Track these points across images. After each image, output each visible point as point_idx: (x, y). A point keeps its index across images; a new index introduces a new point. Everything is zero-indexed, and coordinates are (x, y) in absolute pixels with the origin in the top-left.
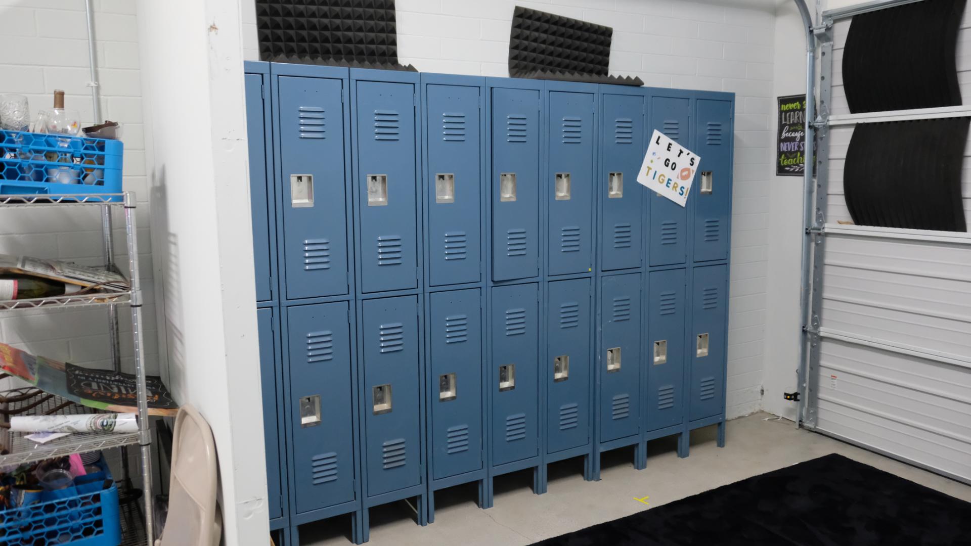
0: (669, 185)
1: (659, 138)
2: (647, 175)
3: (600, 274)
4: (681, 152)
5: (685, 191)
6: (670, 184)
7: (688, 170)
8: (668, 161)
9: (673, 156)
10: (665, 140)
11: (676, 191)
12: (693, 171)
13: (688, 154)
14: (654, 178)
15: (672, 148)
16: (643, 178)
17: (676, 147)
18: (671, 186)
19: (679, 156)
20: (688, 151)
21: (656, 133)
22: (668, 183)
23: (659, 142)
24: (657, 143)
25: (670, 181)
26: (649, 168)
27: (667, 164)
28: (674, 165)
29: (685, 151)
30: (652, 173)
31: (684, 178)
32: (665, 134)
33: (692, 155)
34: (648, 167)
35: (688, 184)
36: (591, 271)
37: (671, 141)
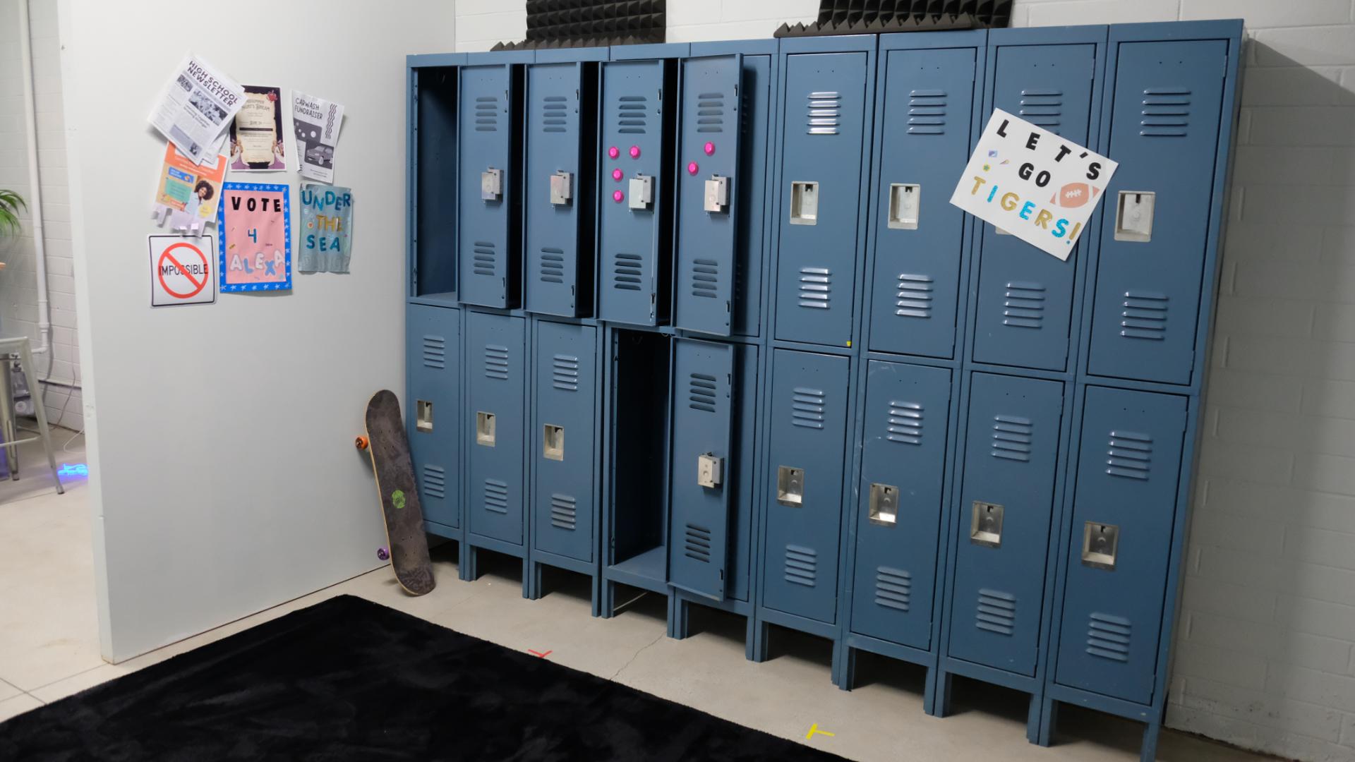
0: (1026, 214)
1: (1006, 123)
2: (974, 192)
3: (865, 354)
4: (1065, 151)
5: (1069, 229)
6: (1030, 212)
7: (1084, 188)
8: (1027, 169)
9: (1043, 157)
10: (1021, 128)
11: (1044, 226)
12: (1096, 190)
13: (1084, 155)
14: (989, 200)
15: (1039, 144)
16: (964, 198)
17: (1050, 142)
18: (1033, 216)
19: (1058, 158)
20: (1083, 150)
21: (999, 116)
22: (1025, 209)
23: (1005, 131)
24: (1001, 132)
25: (1029, 208)
26: (979, 181)
27: (1025, 174)
28: (1044, 177)
29: (1077, 149)
30: (985, 190)
31: (1067, 203)
32: (1025, 116)
33: (1093, 157)
34: (976, 178)
35: (1081, 215)
36: (850, 347)
37: (1038, 130)
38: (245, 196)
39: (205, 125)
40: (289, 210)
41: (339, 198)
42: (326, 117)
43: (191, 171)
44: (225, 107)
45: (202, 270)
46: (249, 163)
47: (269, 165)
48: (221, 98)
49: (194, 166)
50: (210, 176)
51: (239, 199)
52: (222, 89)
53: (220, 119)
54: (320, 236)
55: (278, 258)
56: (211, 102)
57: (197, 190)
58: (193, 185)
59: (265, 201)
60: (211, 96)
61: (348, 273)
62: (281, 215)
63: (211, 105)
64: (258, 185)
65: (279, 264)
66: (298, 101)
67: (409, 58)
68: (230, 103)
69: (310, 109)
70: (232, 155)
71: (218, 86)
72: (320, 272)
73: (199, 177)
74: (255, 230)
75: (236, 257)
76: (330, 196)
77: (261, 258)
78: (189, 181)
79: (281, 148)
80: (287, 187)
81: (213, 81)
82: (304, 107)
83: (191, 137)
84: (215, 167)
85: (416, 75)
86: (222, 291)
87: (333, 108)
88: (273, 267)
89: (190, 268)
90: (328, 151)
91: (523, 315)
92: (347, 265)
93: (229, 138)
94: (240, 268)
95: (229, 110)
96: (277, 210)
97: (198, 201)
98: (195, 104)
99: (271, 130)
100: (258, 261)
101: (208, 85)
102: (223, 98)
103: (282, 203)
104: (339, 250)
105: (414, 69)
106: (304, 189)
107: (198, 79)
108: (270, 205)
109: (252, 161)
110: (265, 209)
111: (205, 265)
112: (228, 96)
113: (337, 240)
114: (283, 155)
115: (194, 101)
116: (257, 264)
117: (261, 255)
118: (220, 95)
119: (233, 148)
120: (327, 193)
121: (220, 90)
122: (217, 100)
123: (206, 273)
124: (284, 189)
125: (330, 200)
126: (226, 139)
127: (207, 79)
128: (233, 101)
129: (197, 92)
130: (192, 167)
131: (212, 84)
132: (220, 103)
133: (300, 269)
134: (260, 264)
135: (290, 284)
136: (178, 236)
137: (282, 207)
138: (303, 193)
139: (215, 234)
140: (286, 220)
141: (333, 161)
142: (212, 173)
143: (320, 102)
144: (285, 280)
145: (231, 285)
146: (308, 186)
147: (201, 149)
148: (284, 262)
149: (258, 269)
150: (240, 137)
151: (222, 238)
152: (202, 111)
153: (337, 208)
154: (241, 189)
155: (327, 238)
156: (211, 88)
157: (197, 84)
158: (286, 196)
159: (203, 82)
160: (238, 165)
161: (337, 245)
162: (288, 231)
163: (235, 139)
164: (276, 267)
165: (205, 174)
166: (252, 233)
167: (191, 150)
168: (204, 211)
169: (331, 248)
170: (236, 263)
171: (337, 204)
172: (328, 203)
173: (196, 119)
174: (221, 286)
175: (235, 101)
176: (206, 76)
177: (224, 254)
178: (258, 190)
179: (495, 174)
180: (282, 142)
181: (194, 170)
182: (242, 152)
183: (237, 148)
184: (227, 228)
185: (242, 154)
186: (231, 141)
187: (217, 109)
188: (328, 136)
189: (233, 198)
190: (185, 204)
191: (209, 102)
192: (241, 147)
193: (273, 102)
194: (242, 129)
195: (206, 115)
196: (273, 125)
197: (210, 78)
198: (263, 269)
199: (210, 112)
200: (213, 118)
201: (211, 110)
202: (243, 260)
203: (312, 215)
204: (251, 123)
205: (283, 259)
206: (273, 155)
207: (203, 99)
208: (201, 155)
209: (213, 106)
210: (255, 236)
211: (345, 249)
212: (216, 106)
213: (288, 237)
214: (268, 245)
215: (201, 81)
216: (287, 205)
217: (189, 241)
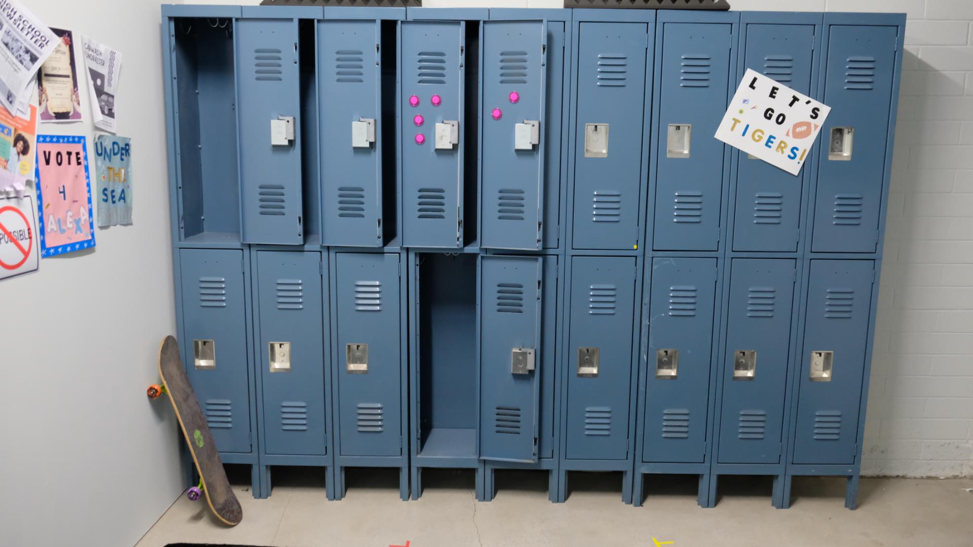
0: (770, 144)
1: (755, 80)
2: (732, 129)
3: (649, 253)
4: (795, 99)
5: (799, 153)
6: (772, 142)
7: (808, 125)
8: (770, 112)
9: (780, 105)
10: (765, 83)
11: (783, 152)
12: (816, 127)
13: (808, 102)
14: (744, 135)
15: (778, 94)
16: (725, 133)
17: (786, 92)
18: (775, 145)
19: (791, 105)
20: (807, 99)
21: (750, 74)
22: (769, 141)
23: (755, 85)
24: (752, 86)
25: (772, 140)
26: (736, 121)
27: (768, 116)
28: (781, 118)
29: (803, 98)
30: (740, 128)
31: (797, 135)
32: (768, 75)
33: (815, 103)
34: (734, 119)
35: (806, 144)
36: (637, 249)
37: (777, 85)
38: (53, 149)
39: (17, 69)
40: (87, 163)
41: (122, 149)
42: (107, 64)
43: (8, 123)
44: (36, 50)
45: (27, 236)
46: (55, 113)
47: (71, 114)
48: (31, 39)
49: (11, 117)
50: (25, 129)
51: (49, 153)
52: (33, 29)
53: (30, 63)
54: (110, 190)
55: (84, 215)
56: (22, 43)
57: (15, 145)
58: (11, 139)
59: (69, 154)
60: (21, 36)
61: (131, 224)
62: (82, 167)
63: (21, 48)
64: (63, 137)
65: (85, 221)
66: (87, 46)
67: (164, 7)
68: (41, 46)
69: (94, 55)
70: (40, 104)
71: (28, 26)
72: (113, 225)
73: (16, 130)
74: (64, 186)
75: (51, 217)
76: (116, 146)
77: (71, 217)
78: (8, 134)
79: (77, 96)
80: (84, 138)
81: (23, 20)
82: (90, 53)
83: (6, 83)
84: (27, 117)
85: (172, 24)
86: (44, 257)
87: (113, 53)
88: (80, 225)
89: (16, 234)
90: (110, 99)
91: (319, 249)
92: (131, 215)
93: (37, 85)
94: (55, 229)
95: (40, 53)
96: (79, 164)
97: (17, 156)
98: (6, 45)
99: (68, 76)
100: (69, 220)
101: (17, 24)
102: (34, 39)
103: (82, 155)
104: (125, 202)
105: (170, 18)
106: (97, 140)
107: (8, 16)
108: (73, 157)
109: (56, 111)
110: (69, 163)
111: (29, 229)
112: (39, 38)
113: (123, 191)
114: (79, 104)
115: (6, 42)
116: (68, 223)
117: (70, 214)
118: (30, 36)
119: (40, 96)
120: (114, 143)
121: (30, 30)
122: (27, 41)
123: (30, 238)
124: (82, 141)
125: (116, 151)
126: (34, 85)
127: (16, 17)
128: (44, 43)
129: (8, 31)
130: (9, 118)
131: (21, 22)
132: (30, 45)
133: (100, 225)
134: (70, 222)
135: (94, 242)
136: (3, 199)
137: (82, 160)
138: (96, 144)
139: (33, 193)
140: (87, 174)
141: (115, 110)
142: (26, 124)
143: (102, 48)
144: (90, 238)
145: (50, 249)
146: (100, 137)
147: (15, 97)
148: (88, 219)
149: (68, 228)
150: (45, 84)
151: (40, 197)
152: (13, 54)
153: (122, 159)
154: (51, 141)
155: (116, 190)
156: (21, 27)
157: (7, 22)
158: (84, 149)
159: (13, 20)
160: (46, 116)
161: (123, 198)
162: (88, 185)
163: (42, 86)
164: (82, 225)
165: (20, 127)
166: (62, 190)
167: (8, 99)
168: (23, 167)
169: (119, 200)
170: (51, 224)
171: (122, 154)
172: (115, 154)
173: (9, 62)
174: (42, 251)
175: (46, 43)
176: (15, 13)
177: (42, 215)
178: (63, 142)
179: (288, 121)
180: (77, 90)
181: (11, 122)
182: (47, 100)
183: (44, 96)
184: (43, 186)
185: (48, 102)
186: (39, 88)
187: (27, 51)
188: (110, 85)
189: (45, 152)
190: (7, 161)
191: (19, 44)
192: (47, 96)
193: (68, 46)
194: (47, 75)
195: (16, 57)
196: (69, 72)
197: (20, 16)
198: (73, 228)
199: (20, 56)
200: (25, 63)
201: (22, 52)
202: (57, 220)
203: (104, 168)
204: (54, 68)
205: (87, 216)
206: (71, 103)
207: (13, 39)
208: (16, 104)
209: (23, 48)
210: (64, 192)
211: (128, 200)
212: (26, 48)
213: (89, 191)
214: (75, 201)
215: (11, 19)
216: (86, 158)
217: (12, 203)
